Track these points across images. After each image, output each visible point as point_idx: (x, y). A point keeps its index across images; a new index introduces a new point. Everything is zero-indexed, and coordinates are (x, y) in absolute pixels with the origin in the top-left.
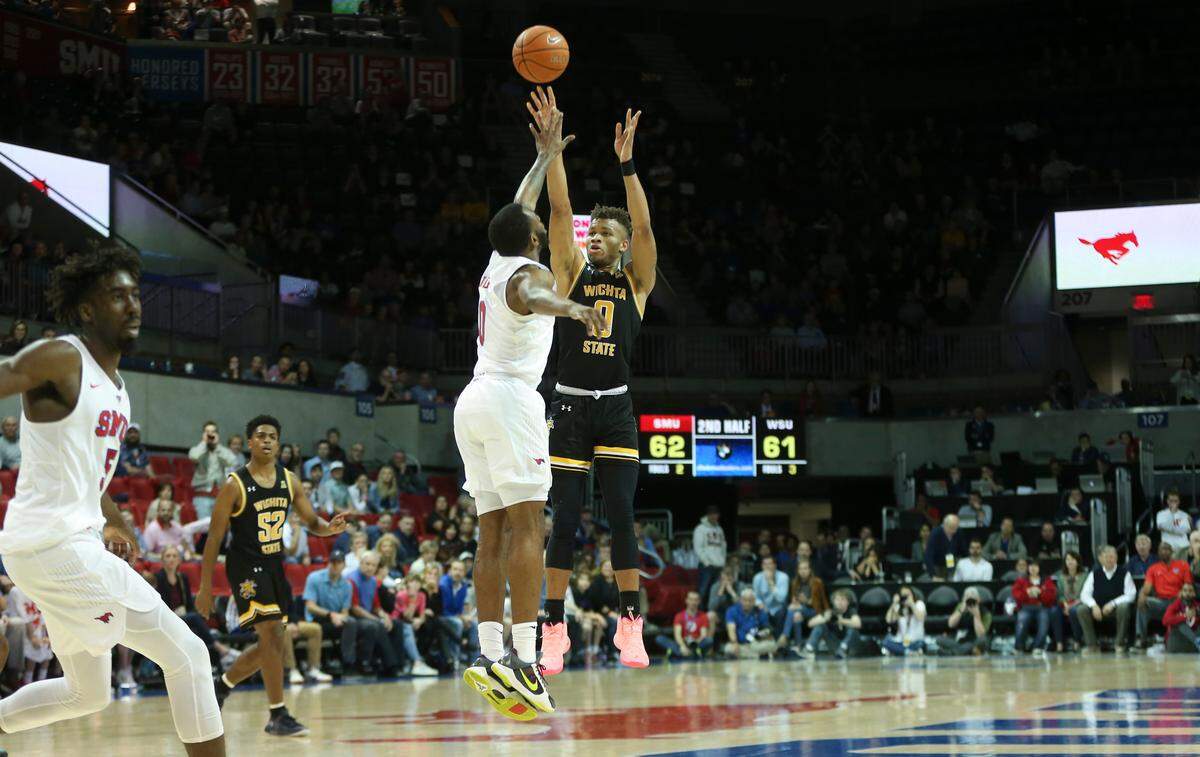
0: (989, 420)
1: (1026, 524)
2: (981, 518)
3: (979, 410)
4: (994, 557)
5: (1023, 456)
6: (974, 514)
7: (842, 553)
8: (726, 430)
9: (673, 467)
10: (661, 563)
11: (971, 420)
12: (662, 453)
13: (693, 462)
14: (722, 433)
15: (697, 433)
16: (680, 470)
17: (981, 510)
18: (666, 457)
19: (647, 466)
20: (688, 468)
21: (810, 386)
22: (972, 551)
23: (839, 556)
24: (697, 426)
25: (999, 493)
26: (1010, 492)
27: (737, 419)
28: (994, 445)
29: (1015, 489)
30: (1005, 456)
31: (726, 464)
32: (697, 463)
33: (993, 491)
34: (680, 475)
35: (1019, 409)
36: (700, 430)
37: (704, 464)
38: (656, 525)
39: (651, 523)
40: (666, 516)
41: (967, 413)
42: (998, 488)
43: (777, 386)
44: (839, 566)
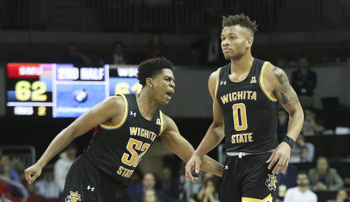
0: (313, 69)
1: (343, 160)
2: (304, 155)
3: (304, 61)
4: (315, 188)
5: (341, 102)
6: (298, 151)
7: (183, 184)
8: (83, 77)
9: (36, 109)
10: (25, 193)
11: (295, 69)
12: (26, 97)
13: (53, 104)
14: (79, 79)
15: (57, 79)
16: (42, 112)
17: (305, 147)
18: (30, 100)
19: (12, 108)
20: (49, 110)
21: (156, 38)
22: (299, 182)
23: (180, 187)
24: (57, 74)
25: (320, 133)
26: (330, 132)
27: (93, 67)
28: (316, 91)
29: (334, 129)
30: (326, 101)
31: (82, 107)
32: (58, 106)
33: (315, 132)
34: (42, 117)
35: (338, 60)
36: (60, 77)
37: (64, 106)
38: (21, 159)
39: (17, 157)
40: (29, 152)
41: (293, 63)
42: (320, 129)
43: (128, 39)
44: (181, 196)
